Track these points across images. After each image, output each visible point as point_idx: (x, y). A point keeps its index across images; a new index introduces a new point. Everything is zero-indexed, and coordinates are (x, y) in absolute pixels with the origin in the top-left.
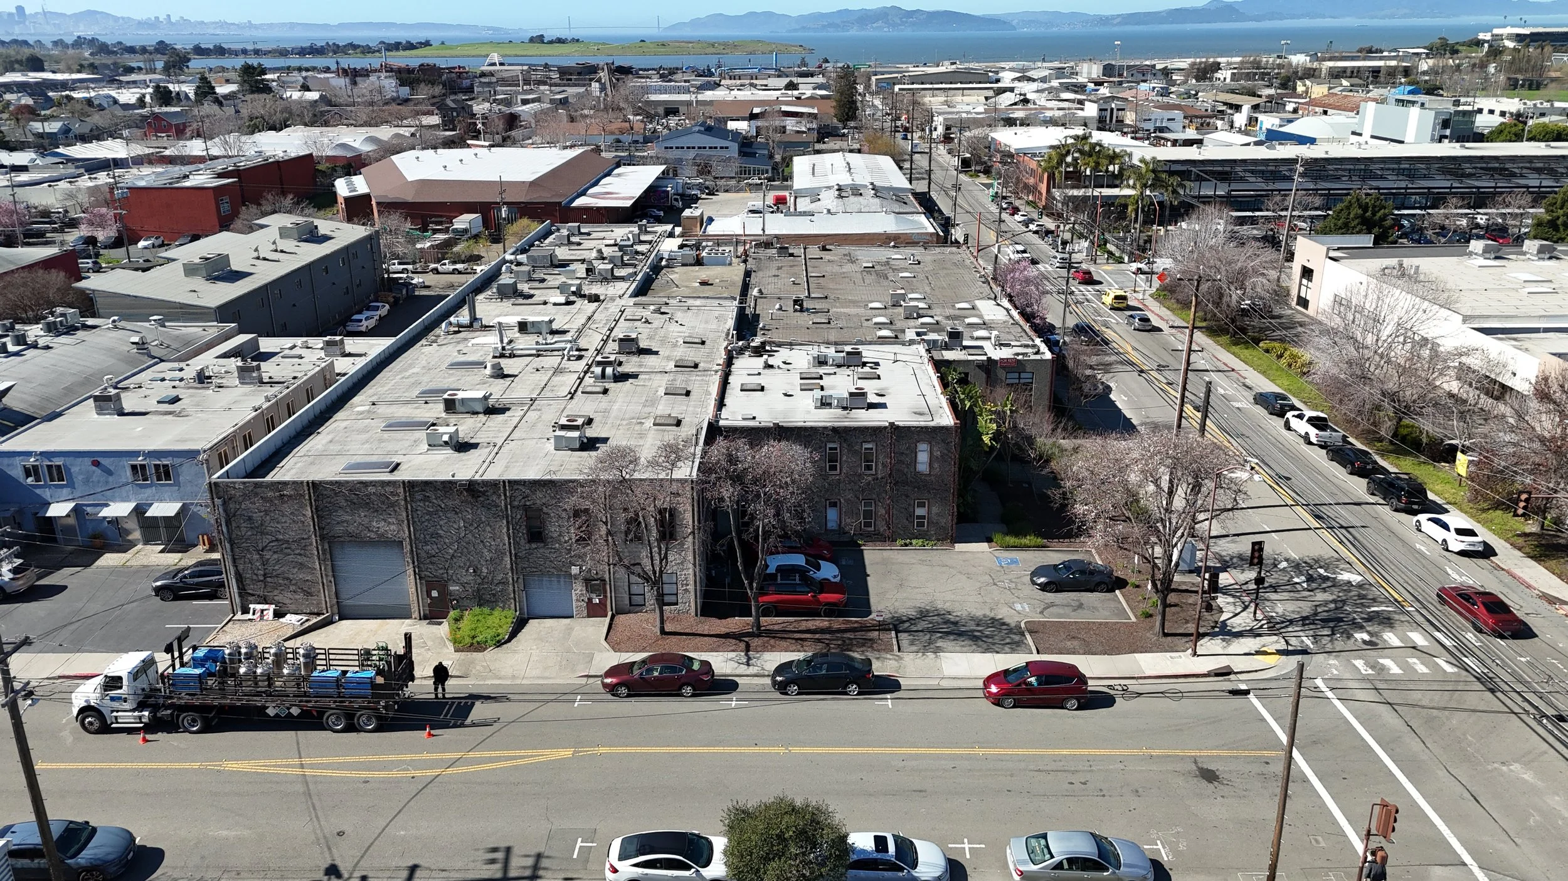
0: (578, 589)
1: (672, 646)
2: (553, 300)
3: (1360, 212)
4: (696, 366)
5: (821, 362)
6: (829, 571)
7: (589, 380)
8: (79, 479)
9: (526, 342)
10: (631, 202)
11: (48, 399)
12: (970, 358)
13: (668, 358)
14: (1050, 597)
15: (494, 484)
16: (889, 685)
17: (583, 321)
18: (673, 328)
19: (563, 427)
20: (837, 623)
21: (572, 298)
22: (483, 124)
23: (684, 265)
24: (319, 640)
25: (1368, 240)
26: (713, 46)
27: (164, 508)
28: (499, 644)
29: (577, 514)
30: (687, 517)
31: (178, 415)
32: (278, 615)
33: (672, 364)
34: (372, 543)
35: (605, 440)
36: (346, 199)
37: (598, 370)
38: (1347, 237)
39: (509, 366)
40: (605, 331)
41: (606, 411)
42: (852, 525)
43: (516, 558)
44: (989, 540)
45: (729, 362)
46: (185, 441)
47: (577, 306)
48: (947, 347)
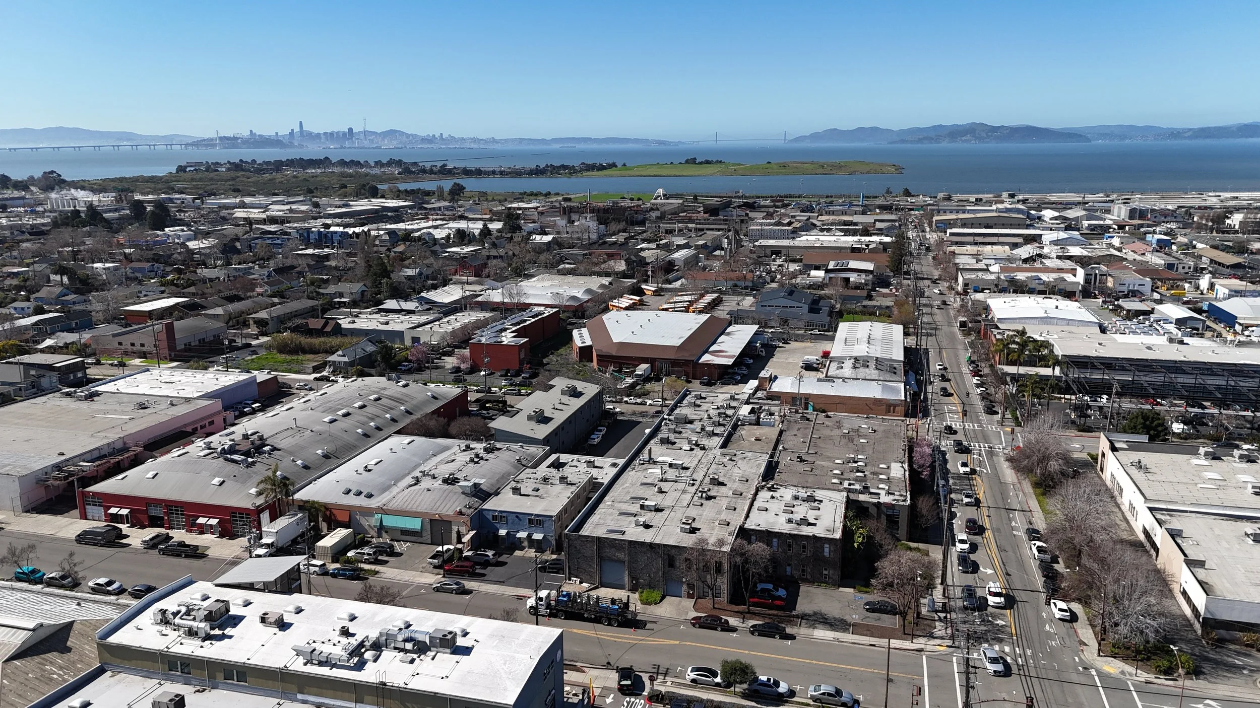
0: (685, 587)
1: (716, 613)
2: (684, 448)
3: (1142, 421)
4: (741, 494)
5: (796, 498)
6: (782, 593)
7: (696, 498)
8: (510, 522)
9: (671, 474)
10: (732, 360)
11: (492, 485)
12: (871, 500)
13: (730, 489)
14: (869, 614)
15: (658, 545)
16: (792, 637)
17: (696, 462)
18: (736, 470)
19: (684, 523)
20: (780, 613)
21: (693, 447)
22: (652, 271)
23: (750, 424)
24: (594, 594)
25: (1145, 438)
26: (823, 167)
27: (538, 536)
28: (656, 604)
29: (687, 560)
30: (726, 566)
31: (540, 497)
32: (581, 583)
33: (731, 492)
34: (616, 561)
35: (699, 529)
36: (580, 348)
37: (700, 494)
38: (1132, 436)
39: (665, 486)
40: (705, 470)
41: (701, 515)
42: (797, 574)
43: (664, 573)
44: (854, 588)
45: (756, 494)
46: (546, 511)
47: (695, 452)
48: (862, 493)
